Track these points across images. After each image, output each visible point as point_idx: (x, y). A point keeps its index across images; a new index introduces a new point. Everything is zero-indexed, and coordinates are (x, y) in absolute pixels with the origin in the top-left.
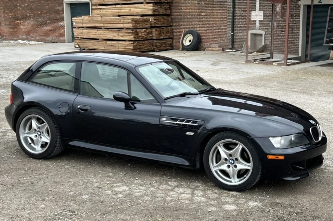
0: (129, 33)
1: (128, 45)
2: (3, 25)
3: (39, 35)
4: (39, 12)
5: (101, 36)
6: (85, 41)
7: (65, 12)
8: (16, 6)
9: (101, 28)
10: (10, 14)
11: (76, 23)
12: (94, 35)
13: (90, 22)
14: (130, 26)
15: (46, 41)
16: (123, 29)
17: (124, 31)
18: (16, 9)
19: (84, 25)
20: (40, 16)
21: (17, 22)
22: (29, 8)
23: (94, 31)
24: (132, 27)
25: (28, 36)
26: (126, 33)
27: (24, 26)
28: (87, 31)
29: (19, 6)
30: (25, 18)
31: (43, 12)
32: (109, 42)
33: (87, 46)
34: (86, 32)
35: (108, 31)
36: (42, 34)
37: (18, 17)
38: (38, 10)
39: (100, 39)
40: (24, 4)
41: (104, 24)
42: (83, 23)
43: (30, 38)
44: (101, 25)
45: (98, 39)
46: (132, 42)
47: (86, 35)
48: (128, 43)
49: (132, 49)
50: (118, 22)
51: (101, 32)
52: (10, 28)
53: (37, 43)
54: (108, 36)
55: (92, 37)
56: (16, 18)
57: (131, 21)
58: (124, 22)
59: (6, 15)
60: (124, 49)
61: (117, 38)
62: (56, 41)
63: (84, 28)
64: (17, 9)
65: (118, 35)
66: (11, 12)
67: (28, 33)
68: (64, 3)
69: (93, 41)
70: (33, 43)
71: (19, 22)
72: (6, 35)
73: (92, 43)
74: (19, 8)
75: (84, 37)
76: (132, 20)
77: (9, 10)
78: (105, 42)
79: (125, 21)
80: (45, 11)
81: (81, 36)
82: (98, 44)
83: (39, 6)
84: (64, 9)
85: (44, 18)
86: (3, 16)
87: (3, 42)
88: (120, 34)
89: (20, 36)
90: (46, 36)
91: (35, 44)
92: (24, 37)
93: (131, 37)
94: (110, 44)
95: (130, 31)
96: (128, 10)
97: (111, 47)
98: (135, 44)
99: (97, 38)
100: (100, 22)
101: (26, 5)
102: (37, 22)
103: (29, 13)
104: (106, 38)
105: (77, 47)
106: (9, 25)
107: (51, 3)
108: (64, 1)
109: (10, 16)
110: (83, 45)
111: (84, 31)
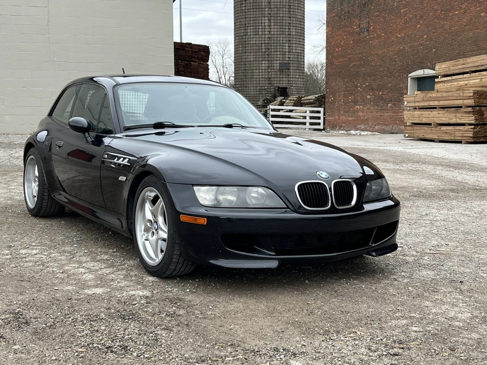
0: (469, 112)
1: (466, 131)
2: (342, 112)
3: (378, 124)
4: (381, 93)
5: (434, 119)
6: (416, 127)
7: (409, 91)
8: (357, 87)
9: (436, 108)
10: (350, 98)
11: (407, 103)
12: (427, 118)
13: (424, 100)
14: (471, 102)
15: (383, 132)
16: (461, 107)
17: (462, 110)
18: (356, 90)
19: (417, 104)
20: (381, 98)
21: (357, 107)
22: (370, 88)
23: (426, 113)
24: (473, 104)
25: (366, 126)
26: (466, 112)
27: (363, 112)
28: (419, 112)
29: (361, 87)
30: (365, 102)
31: (385, 93)
32: (444, 128)
33: (417, 134)
34: (418, 114)
35: (444, 112)
36: (382, 123)
37: (358, 100)
38: (380, 91)
39: (432, 124)
40: (365, 84)
41: (439, 101)
42: (415, 102)
43: (368, 128)
44: (436, 103)
45: (430, 124)
46: (473, 127)
47: (417, 119)
48: (467, 128)
49: (471, 137)
50: (457, 97)
51: (435, 113)
52: (349, 116)
53: (369, 133)
54: (443, 119)
55: (425, 121)
56: (355, 102)
57: (472, 94)
58: (463, 97)
59: (346, 99)
60: (462, 137)
61: (453, 121)
62: (396, 131)
63: (416, 108)
64: (358, 90)
65: (456, 116)
66: (351, 94)
67: (365, 122)
68: (409, 78)
69: (425, 128)
70: (365, 133)
71: (358, 107)
72: (344, 125)
73: (424, 129)
74: (359, 88)
75: (416, 122)
76: (474, 93)
77: (349, 92)
78: (439, 127)
79: (465, 95)
80: (387, 91)
81: (412, 120)
82: (430, 131)
83: (381, 84)
84: (409, 86)
85: (385, 100)
86: (342, 100)
87: (330, 132)
88: (458, 115)
89: (358, 126)
90: (386, 125)
91: (367, 135)
92: (363, 127)
93: (471, 119)
94: (445, 130)
95: (470, 109)
96: (478, 80)
97: (446, 135)
98: (476, 130)
99: (430, 122)
100: (435, 99)
101: (367, 84)
102: (377, 106)
103: (370, 95)
104: (441, 122)
105: (407, 136)
106: (348, 112)
107: (395, 79)
108: (409, 75)
109: (350, 100)
110: (414, 133)
111: (416, 113)
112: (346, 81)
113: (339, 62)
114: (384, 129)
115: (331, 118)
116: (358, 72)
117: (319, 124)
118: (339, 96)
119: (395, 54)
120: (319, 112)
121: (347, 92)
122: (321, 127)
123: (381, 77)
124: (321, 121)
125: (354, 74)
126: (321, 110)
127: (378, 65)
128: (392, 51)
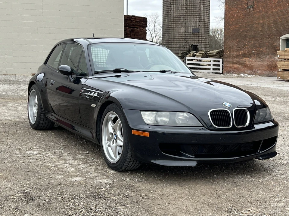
2: (235, 62)
3: (259, 70)
4: (261, 49)
6: (286, 72)
7: (280, 48)
8: (245, 45)
10: (240, 52)
11: (280, 56)
15: (263, 75)
18: (244, 47)
19: (286, 57)
20: (262, 52)
21: (245, 58)
22: (254, 46)
25: (251, 71)
27: (249, 61)
28: (288, 62)
30: (250, 55)
31: (264, 49)
33: (286, 77)
34: (287, 64)
36: (262, 69)
37: (246, 54)
38: (261, 47)
40: (251, 43)
42: (285, 55)
43: (252, 73)
47: (286, 67)
52: (239, 64)
53: (253, 76)
56: (244, 55)
59: (237, 53)
62: (272, 75)
63: (286, 60)
64: (246, 47)
66: (241, 50)
67: (251, 68)
68: (281, 39)
70: (250, 76)
71: (246, 58)
72: (236, 70)
74: (247, 46)
75: (285, 69)
77: (240, 48)
80: (266, 48)
81: (283, 67)
83: (261, 43)
84: (281, 45)
85: (264, 54)
86: (235, 54)
87: (226, 75)
89: (246, 71)
90: (265, 71)
91: (252, 77)
92: (249, 72)
101: (252, 43)
102: (259, 57)
103: (254, 51)
105: (279, 78)
106: (239, 61)
107: (271, 39)
108: (281, 37)
109: (240, 54)
110: (284, 76)
111: (285, 62)
112: (238, 41)
113: (233, 28)
114: (263, 73)
115: (227, 66)
116: (246, 34)
117: (219, 69)
118: (233, 51)
119: (271, 23)
120: (219, 62)
121: (238, 48)
122: (221, 71)
123: (262, 38)
124: (221, 68)
125: (243, 37)
126: (221, 60)
127: (260, 31)
128: (269, 21)
